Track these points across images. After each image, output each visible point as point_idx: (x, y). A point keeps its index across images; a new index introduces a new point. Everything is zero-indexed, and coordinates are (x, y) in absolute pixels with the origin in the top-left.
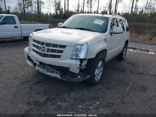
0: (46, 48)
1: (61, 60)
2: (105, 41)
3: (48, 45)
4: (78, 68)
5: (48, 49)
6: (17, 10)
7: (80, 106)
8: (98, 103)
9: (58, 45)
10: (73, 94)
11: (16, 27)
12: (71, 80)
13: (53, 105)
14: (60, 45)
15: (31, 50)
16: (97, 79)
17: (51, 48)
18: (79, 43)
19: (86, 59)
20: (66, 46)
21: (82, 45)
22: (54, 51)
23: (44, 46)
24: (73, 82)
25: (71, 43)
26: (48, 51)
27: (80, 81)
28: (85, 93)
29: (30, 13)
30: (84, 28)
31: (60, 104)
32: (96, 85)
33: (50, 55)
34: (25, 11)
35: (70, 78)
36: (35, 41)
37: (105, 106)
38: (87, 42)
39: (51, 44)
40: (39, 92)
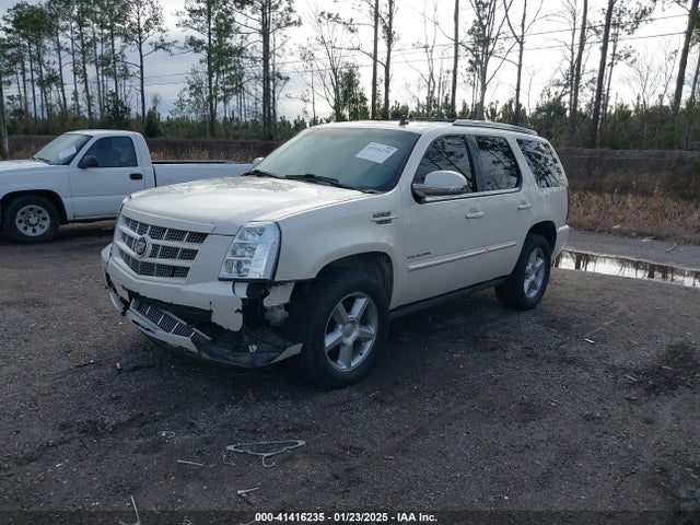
0: (151, 241)
1: (187, 284)
2: (381, 222)
3: (158, 231)
4: (238, 310)
5: (155, 247)
6: (184, 111)
7: (231, 448)
8: (301, 443)
9: (185, 232)
10: (231, 412)
11: (136, 177)
12: (228, 360)
13: (143, 436)
14: (192, 233)
15: (116, 252)
16: (349, 366)
17: (163, 242)
18: (249, 225)
19: (276, 279)
20: (206, 235)
21: (261, 231)
22: (169, 252)
23: (146, 236)
24: (235, 368)
25: (225, 224)
26: (153, 255)
27: (259, 363)
28: (282, 410)
29: (232, 119)
30: (317, 175)
31: (167, 435)
32: (339, 388)
33: (160, 266)
34: (213, 114)
35: (226, 351)
36: (128, 220)
37: (325, 454)
38: (276, 223)
39: (165, 229)
40: (117, 397)
